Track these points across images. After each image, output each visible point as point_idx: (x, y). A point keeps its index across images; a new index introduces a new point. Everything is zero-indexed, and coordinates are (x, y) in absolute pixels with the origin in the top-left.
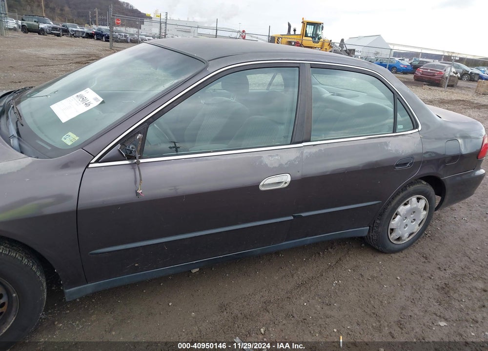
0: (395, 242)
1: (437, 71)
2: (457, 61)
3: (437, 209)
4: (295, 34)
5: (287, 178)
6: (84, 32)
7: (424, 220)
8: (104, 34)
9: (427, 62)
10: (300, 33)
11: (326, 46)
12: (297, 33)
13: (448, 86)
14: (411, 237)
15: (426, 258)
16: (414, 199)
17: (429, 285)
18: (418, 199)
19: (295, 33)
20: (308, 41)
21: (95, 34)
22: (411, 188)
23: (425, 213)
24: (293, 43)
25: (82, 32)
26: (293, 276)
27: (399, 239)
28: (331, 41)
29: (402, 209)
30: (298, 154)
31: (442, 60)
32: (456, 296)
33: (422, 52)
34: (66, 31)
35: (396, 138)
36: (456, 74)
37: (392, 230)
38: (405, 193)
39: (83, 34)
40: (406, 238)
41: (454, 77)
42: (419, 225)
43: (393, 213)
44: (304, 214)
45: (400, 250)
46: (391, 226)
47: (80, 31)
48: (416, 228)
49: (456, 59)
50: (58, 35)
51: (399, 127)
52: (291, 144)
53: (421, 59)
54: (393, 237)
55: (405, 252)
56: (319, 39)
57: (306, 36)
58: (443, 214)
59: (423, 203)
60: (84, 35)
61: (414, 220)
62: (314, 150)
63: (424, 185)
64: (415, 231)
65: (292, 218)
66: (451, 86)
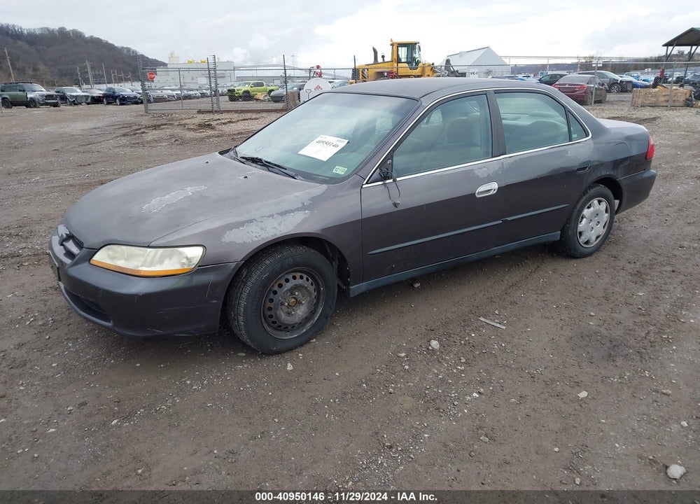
0: (585, 246)
1: (577, 85)
2: (599, 68)
3: (617, 212)
4: (384, 62)
5: (494, 186)
6: (88, 96)
7: (608, 223)
8: (117, 94)
9: (562, 76)
10: (390, 60)
11: (428, 71)
12: (386, 60)
13: (595, 102)
14: (598, 241)
15: (615, 257)
16: (595, 202)
17: (622, 273)
18: (600, 202)
19: (383, 60)
20: (404, 68)
21: (103, 97)
22: (592, 192)
23: (607, 215)
24: (386, 74)
25: (85, 96)
26: (502, 281)
27: (587, 243)
28: (433, 64)
29: (586, 212)
30: (500, 166)
31: (578, 70)
32: (649, 277)
33: (550, 63)
34: (64, 98)
35: (574, 146)
36: (603, 85)
37: (581, 233)
38: (587, 196)
39: (87, 99)
40: (594, 243)
41: (601, 89)
42: (604, 227)
43: (579, 217)
44: (509, 219)
45: (590, 254)
46: (579, 230)
47: (83, 96)
48: (600, 230)
49: (599, 65)
50: (55, 105)
51: (574, 136)
52: (492, 157)
53: (550, 73)
54: (582, 239)
55: (595, 255)
56: (417, 63)
57: (399, 61)
58: (623, 226)
59: (604, 205)
60: (89, 101)
61: (599, 222)
62: (512, 160)
63: (602, 188)
64: (600, 233)
65: (501, 222)
66: (598, 102)
